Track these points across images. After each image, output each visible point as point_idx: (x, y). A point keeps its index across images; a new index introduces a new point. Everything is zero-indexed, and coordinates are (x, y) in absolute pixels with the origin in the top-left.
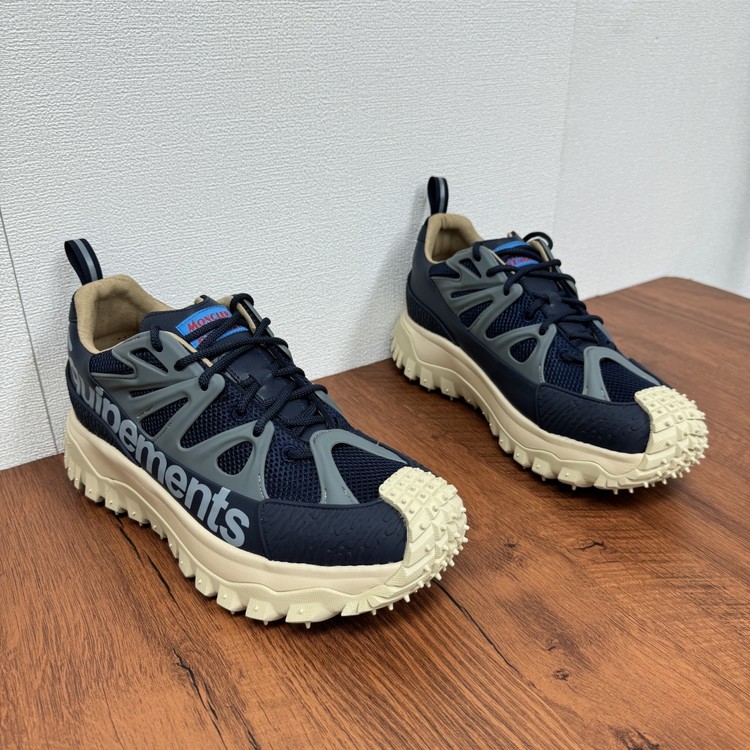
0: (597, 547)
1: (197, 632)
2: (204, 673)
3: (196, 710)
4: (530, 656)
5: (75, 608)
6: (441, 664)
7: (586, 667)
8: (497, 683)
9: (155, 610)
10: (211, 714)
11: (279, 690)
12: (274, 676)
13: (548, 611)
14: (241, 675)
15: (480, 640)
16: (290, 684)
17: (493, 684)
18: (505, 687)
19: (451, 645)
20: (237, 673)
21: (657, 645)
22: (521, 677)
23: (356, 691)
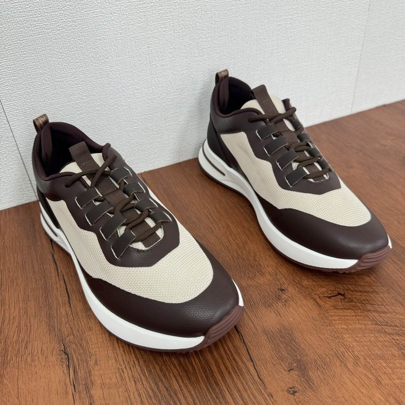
0: (340, 297)
1: (78, 330)
2: (75, 359)
3: (65, 384)
4: (275, 374)
5: (16, 305)
6: (217, 371)
7: (310, 387)
8: (249, 391)
9: (59, 312)
10: (73, 388)
11: (115, 377)
12: (114, 366)
13: (295, 341)
14: (96, 363)
15: (246, 358)
16: (122, 373)
17: (246, 391)
18: (253, 395)
19: (226, 359)
20: (94, 361)
21: (363, 377)
22: (265, 388)
23: (160, 384)
